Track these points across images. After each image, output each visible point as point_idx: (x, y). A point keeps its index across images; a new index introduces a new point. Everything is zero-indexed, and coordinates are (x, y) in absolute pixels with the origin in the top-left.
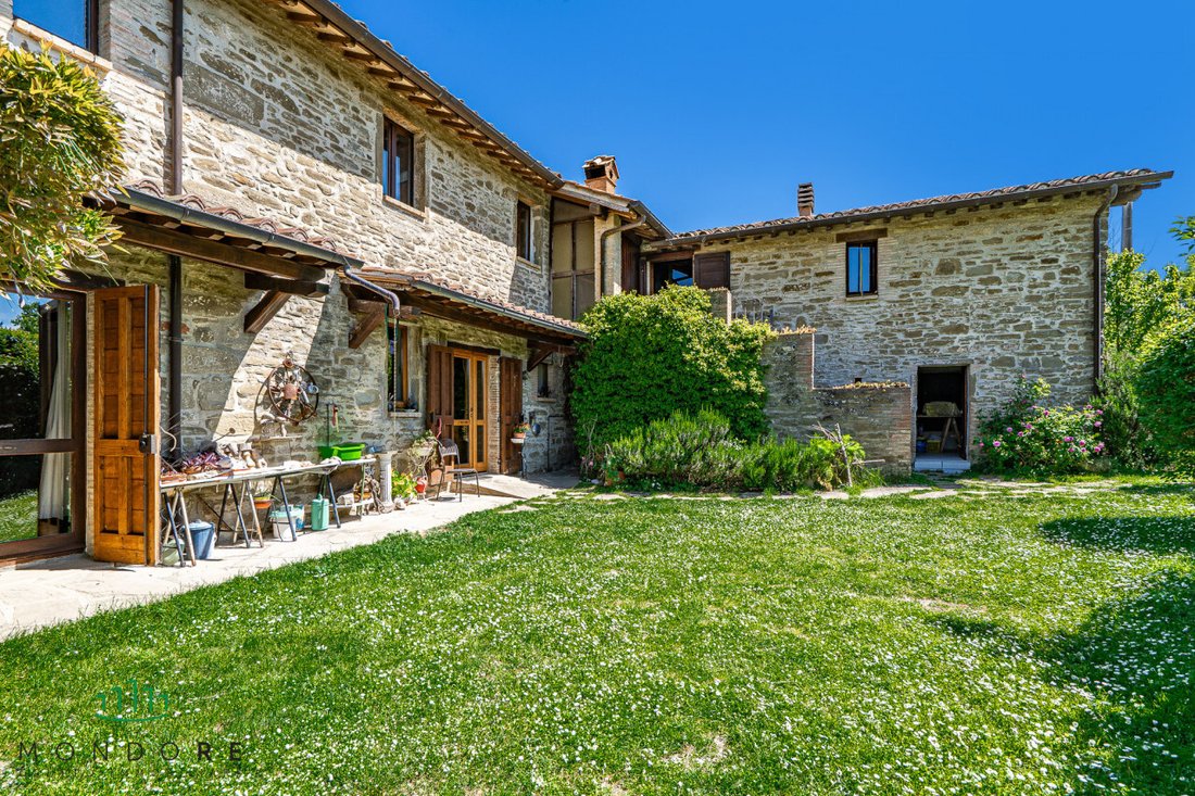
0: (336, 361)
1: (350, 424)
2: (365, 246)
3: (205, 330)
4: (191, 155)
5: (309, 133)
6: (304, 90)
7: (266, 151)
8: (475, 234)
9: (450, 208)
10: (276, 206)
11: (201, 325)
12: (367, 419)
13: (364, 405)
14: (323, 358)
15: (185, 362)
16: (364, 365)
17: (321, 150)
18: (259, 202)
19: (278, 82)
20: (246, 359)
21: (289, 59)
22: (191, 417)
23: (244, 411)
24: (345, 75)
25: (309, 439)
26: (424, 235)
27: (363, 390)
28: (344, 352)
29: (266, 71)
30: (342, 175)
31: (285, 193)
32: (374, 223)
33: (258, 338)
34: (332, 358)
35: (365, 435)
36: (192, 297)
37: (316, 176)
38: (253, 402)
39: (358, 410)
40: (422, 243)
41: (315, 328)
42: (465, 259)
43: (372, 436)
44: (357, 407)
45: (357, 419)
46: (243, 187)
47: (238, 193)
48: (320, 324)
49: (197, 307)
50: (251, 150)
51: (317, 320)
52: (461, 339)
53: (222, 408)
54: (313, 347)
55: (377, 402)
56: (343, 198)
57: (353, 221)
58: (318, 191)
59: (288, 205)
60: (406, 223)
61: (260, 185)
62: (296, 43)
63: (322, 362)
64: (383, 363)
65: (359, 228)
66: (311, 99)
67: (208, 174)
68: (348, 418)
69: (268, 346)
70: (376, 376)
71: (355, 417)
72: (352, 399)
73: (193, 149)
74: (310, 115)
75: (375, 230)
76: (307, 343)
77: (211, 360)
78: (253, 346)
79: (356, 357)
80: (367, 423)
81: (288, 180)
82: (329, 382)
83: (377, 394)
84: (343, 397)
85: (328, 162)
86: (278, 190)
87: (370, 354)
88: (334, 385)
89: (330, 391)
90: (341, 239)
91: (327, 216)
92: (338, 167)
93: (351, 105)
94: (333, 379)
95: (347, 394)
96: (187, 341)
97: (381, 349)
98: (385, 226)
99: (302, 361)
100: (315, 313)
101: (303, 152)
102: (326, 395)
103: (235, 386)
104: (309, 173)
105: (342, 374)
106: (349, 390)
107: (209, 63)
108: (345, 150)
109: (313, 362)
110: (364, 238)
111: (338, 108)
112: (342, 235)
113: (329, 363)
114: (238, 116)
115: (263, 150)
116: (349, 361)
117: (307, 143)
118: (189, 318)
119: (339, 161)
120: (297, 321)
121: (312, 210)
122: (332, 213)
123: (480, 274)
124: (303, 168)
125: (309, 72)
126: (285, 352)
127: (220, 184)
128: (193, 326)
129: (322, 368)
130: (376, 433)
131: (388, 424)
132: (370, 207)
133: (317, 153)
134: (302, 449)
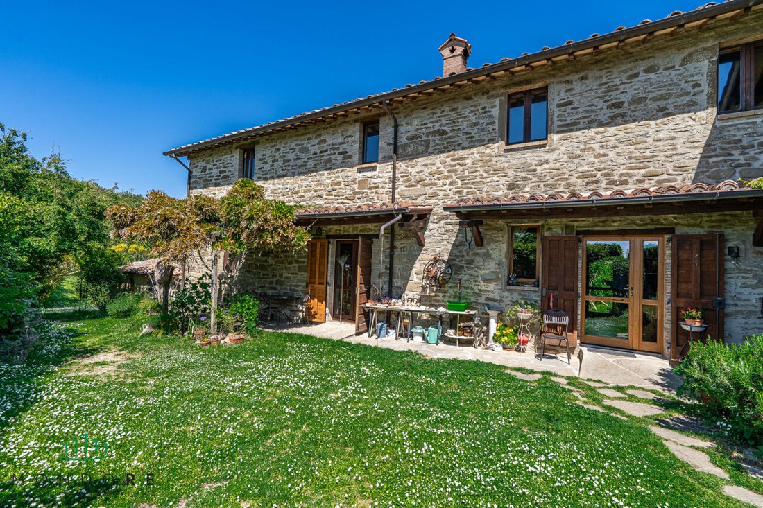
0: (468, 255)
1: (477, 291)
2: (489, 184)
3: (404, 247)
4: (401, 179)
5: (452, 140)
6: (450, 120)
7: (431, 162)
8: (622, 127)
9: (582, 121)
10: (435, 184)
11: (403, 245)
12: (488, 289)
13: (487, 281)
14: (459, 254)
15: (396, 261)
16: (487, 256)
17: (459, 145)
18: (427, 186)
19: (437, 126)
20: (419, 258)
21: (443, 111)
22: (397, 282)
23: (418, 281)
24: (475, 94)
25: (450, 297)
26: (547, 156)
27: (487, 272)
28: (473, 249)
29: (431, 125)
30: (475, 150)
31: (439, 176)
32: (498, 166)
33: (424, 248)
34: (465, 254)
35: (487, 299)
36: (399, 235)
37: (457, 159)
38: (422, 277)
39: (482, 283)
40: (547, 162)
41: (454, 239)
42: (605, 155)
43: (494, 300)
44: (481, 281)
45: (482, 288)
46: (421, 183)
47: (419, 186)
48: (457, 236)
49: (401, 239)
50: (424, 165)
51: (456, 234)
52: (597, 226)
53: (408, 280)
54: (452, 249)
55: (497, 279)
56: (474, 163)
57: (481, 173)
58: (458, 166)
59: (440, 182)
60: (525, 156)
61: (428, 179)
62: (446, 101)
63: (458, 256)
64: (503, 254)
65: (485, 175)
66: (454, 122)
67: (407, 184)
68: (475, 288)
69: (429, 251)
70: (497, 262)
71: (480, 288)
72: (478, 276)
73: (401, 177)
74: (454, 130)
75: (496, 171)
76: (449, 247)
77: (405, 259)
78: (423, 252)
79: (481, 251)
80: (488, 292)
81: (442, 169)
82: (462, 267)
83: (497, 274)
84: (471, 275)
85: (464, 148)
86: (437, 176)
87: (492, 249)
88: (465, 269)
89: (463, 272)
90: (473, 186)
91: (463, 177)
92: (470, 148)
93: (479, 108)
94: (465, 266)
95: (475, 274)
96: (397, 253)
97: (502, 245)
98: (506, 165)
99: (446, 257)
100: (454, 231)
101: (449, 151)
102: (460, 274)
103: (414, 270)
104: (452, 160)
105: (472, 262)
106: (475, 271)
107: (409, 140)
108: (476, 135)
109: (453, 256)
110: (488, 180)
111: (471, 115)
112: (473, 183)
113: (463, 256)
114: (419, 153)
115: (429, 162)
116: (477, 254)
117: (451, 146)
118: (398, 243)
119: (472, 144)
120: (444, 237)
121: (454, 177)
122: (466, 174)
123: (633, 160)
124: (449, 159)
125: (453, 110)
126: (438, 253)
127: (411, 186)
128: (399, 246)
129: (458, 260)
130: (497, 298)
131: (506, 294)
132: (494, 159)
133: (457, 147)
134: (445, 302)
